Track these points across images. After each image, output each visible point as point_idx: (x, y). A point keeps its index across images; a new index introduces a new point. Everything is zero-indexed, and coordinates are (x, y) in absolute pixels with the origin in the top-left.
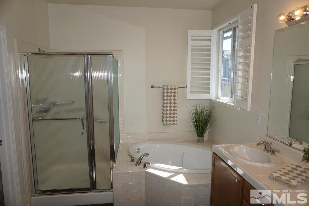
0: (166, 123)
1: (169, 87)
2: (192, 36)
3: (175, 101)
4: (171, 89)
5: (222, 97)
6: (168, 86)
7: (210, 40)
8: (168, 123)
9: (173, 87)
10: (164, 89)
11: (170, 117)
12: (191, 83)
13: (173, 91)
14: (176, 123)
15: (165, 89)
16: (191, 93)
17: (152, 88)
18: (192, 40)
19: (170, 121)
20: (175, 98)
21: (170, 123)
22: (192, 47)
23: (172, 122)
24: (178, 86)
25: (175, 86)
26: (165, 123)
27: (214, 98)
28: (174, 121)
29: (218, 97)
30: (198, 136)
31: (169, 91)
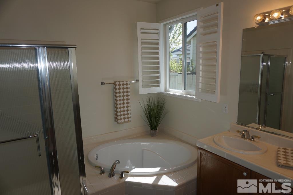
0: (121, 122)
1: (121, 83)
2: (141, 29)
3: (128, 97)
4: (123, 85)
5: (170, 90)
6: (119, 82)
7: (157, 33)
8: (123, 121)
9: (125, 83)
10: (115, 85)
11: (124, 115)
12: (143, 77)
13: (125, 86)
14: (130, 120)
15: (117, 85)
16: (143, 88)
17: (102, 85)
18: (142, 33)
19: (124, 118)
20: (128, 94)
21: (125, 121)
22: (142, 40)
23: (126, 120)
24: (129, 81)
25: (127, 81)
26: (119, 121)
27: (164, 91)
28: (128, 118)
29: (167, 89)
30: (152, 130)
31: (122, 87)
